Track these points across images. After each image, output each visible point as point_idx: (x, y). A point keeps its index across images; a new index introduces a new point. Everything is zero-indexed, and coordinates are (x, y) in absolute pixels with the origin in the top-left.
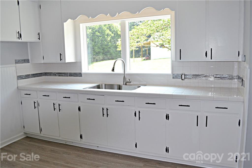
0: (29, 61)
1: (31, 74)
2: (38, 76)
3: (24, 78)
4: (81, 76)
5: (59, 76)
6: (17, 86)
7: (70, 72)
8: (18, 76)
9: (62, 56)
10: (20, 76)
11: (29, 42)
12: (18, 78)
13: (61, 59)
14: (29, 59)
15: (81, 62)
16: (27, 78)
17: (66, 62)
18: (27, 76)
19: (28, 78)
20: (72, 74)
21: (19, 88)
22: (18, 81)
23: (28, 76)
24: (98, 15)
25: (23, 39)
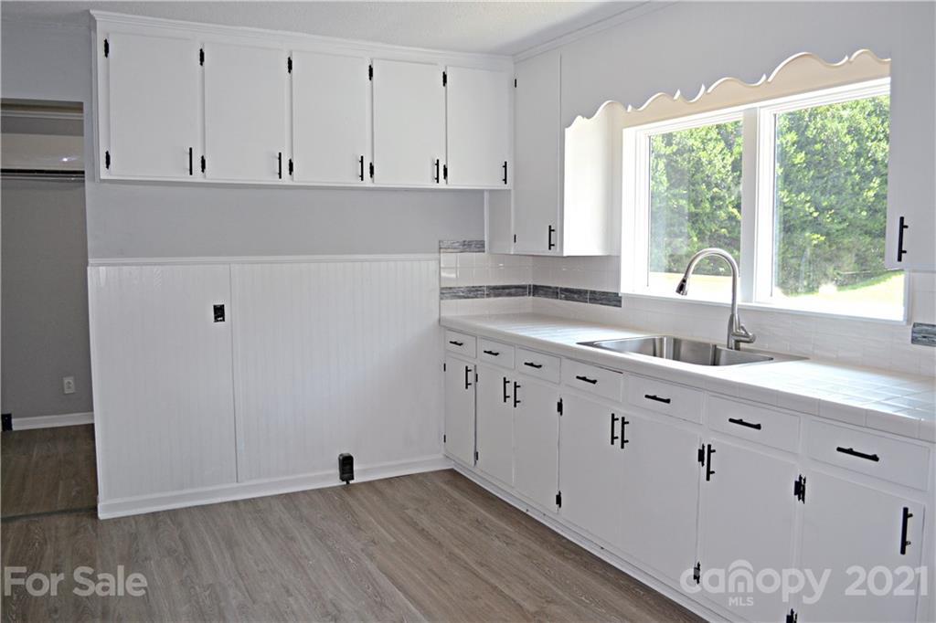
0: (484, 247)
1: (489, 287)
2: (509, 295)
3: (461, 294)
4: (618, 304)
5: (567, 298)
6: (437, 316)
7: (593, 289)
8: (442, 289)
9: (553, 234)
10: (450, 288)
11: (487, 190)
12: (442, 293)
13: (550, 245)
14: (486, 240)
15: (618, 257)
16: (472, 298)
17: (565, 254)
18: (474, 292)
19: (476, 297)
20: (597, 296)
21: (442, 323)
22: (442, 301)
23: (477, 290)
24: (655, 94)
25: (455, 182)
